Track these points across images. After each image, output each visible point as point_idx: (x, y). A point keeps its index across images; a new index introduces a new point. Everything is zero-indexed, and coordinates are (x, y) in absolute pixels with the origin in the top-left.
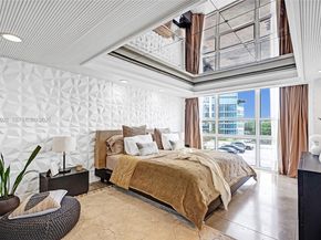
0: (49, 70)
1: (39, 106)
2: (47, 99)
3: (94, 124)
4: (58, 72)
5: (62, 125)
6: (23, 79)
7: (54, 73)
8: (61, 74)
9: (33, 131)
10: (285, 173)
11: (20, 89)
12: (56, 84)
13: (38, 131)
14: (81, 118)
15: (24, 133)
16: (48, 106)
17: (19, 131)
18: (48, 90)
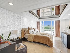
0: (12, 13)
1: (10, 22)
2: (12, 20)
3: (21, 27)
4: (14, 13)
5: (15, 27)
6: (6, 14)
7: (13, 14)
8: (15, 14)
9: (8, 28)
10: (56, 36)
11: (5, 17)
12: (14, 16)
13: (9, 28)
14: (19, 25)
15: (6, 29)
16: (12, 22)
17: (5, 28)
18: (12, 18)
